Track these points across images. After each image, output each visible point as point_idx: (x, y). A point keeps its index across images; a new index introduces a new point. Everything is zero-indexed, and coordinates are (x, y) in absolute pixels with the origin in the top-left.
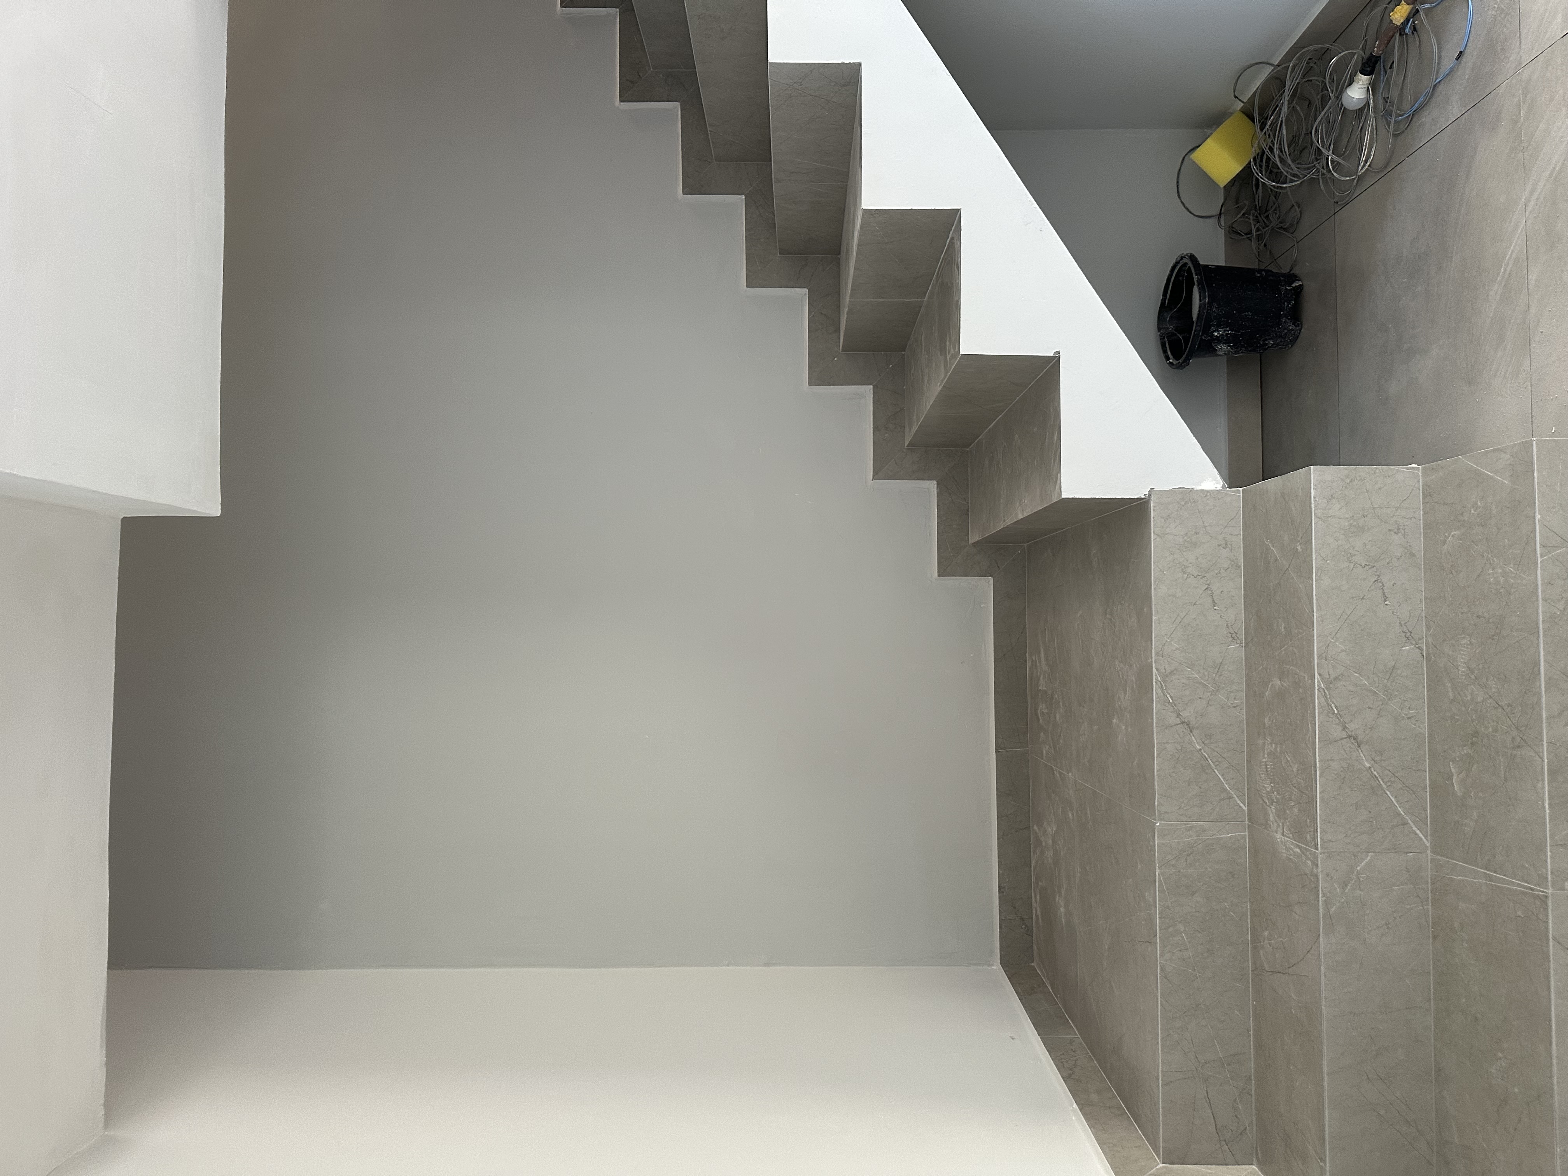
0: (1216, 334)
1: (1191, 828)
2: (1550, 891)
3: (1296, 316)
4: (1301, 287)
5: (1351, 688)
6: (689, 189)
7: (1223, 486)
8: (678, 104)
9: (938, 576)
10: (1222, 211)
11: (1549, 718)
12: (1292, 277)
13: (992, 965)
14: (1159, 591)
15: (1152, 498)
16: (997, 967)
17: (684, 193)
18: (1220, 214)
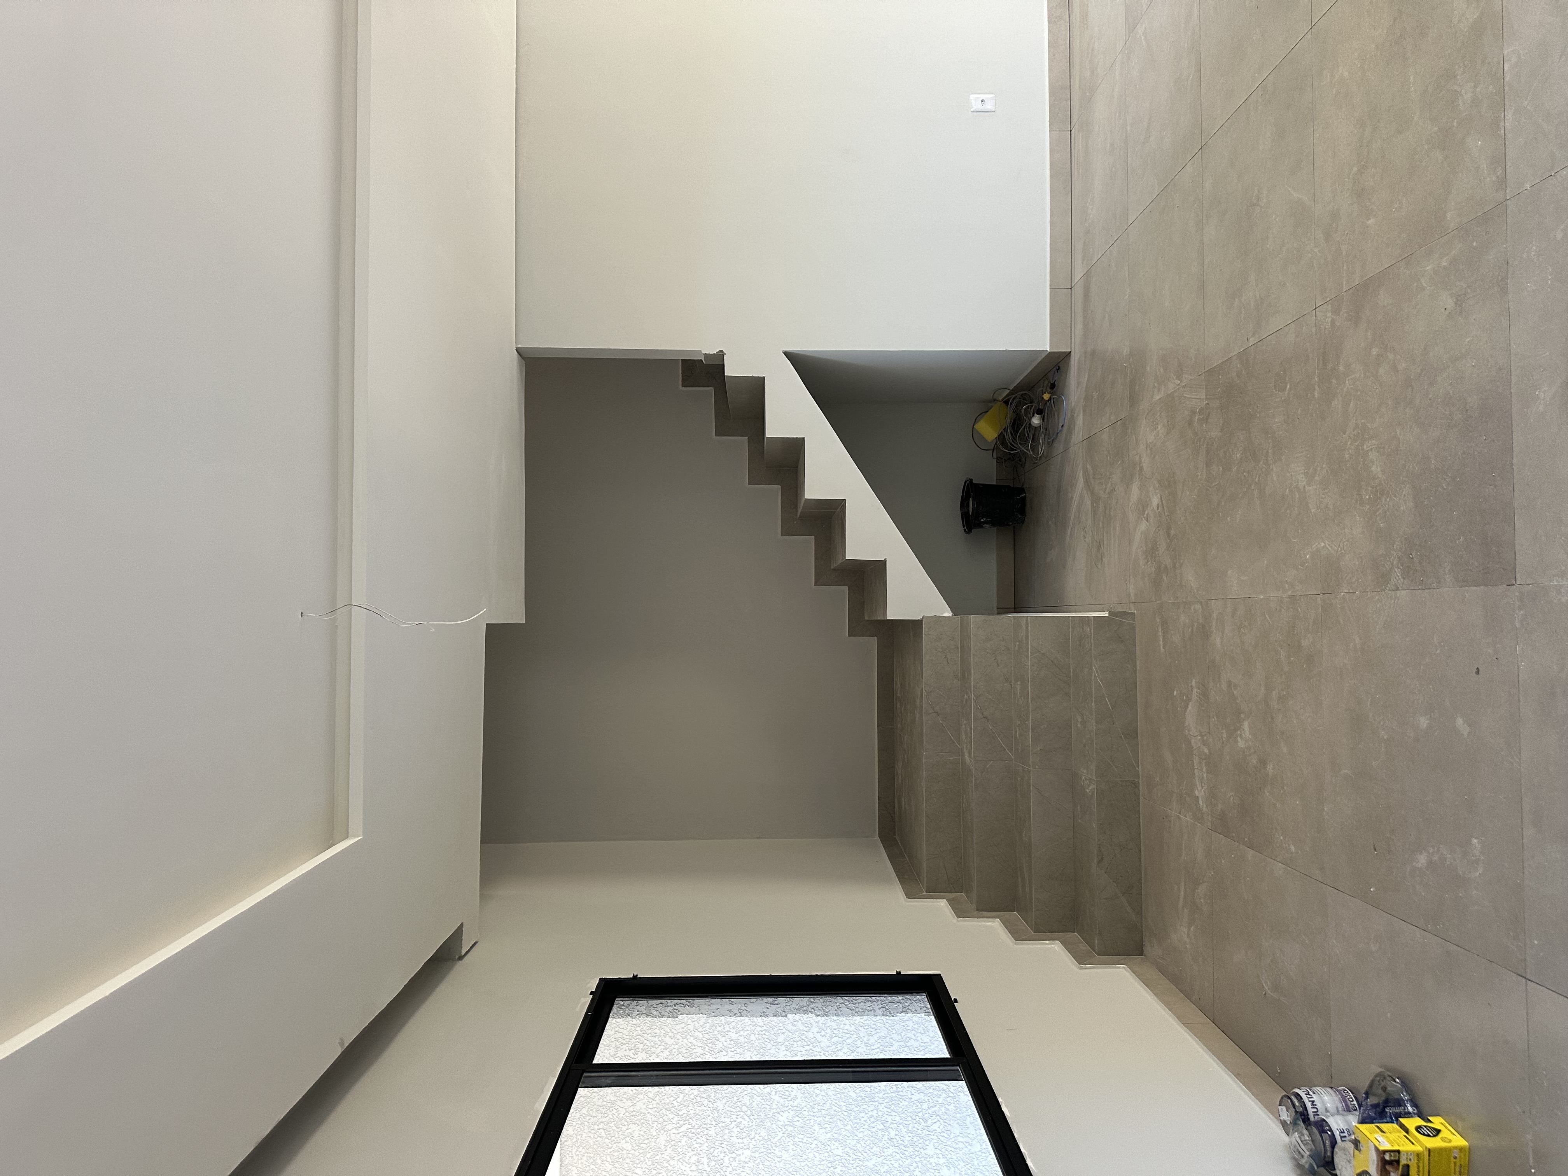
0: (982, 520)
1: (938, 755)
2: (1031, 769)
3: (1023, 511)
4: (1025, 497)
5: (985, 699)
6: (718, 434)
7: (952, 615)
8: (712, 388)
9: (849, 636)
10: (995, 448)
11: (1032, 711)
12: (1022, 490)
13: (875, 837)
14: (926, 658)
15: (924, 620)
16: (877, 838)
17: (716, 435)
18: (994, 449)
